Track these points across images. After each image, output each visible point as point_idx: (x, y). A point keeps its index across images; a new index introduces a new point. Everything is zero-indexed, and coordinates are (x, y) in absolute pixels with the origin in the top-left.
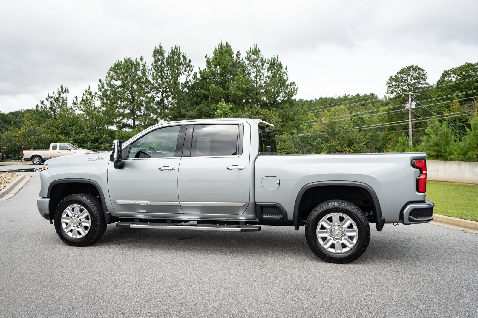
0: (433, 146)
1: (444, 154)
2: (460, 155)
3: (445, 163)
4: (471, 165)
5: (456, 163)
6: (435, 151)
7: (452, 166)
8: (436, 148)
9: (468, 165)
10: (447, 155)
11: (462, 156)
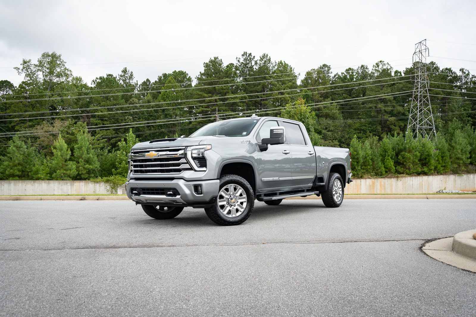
0: (16, 166)
1: (29, 173)
2: (47, 174)
3: (34, 183)
4: (59, 184)
5: (45, 182)
6: (19, 170)
7: (40, 185)
8: (20, 167)
9: (57, 183)
10: (32, 174)
11: (49, 175)
